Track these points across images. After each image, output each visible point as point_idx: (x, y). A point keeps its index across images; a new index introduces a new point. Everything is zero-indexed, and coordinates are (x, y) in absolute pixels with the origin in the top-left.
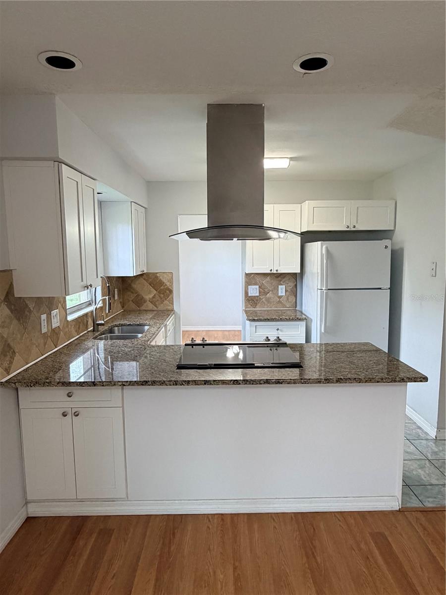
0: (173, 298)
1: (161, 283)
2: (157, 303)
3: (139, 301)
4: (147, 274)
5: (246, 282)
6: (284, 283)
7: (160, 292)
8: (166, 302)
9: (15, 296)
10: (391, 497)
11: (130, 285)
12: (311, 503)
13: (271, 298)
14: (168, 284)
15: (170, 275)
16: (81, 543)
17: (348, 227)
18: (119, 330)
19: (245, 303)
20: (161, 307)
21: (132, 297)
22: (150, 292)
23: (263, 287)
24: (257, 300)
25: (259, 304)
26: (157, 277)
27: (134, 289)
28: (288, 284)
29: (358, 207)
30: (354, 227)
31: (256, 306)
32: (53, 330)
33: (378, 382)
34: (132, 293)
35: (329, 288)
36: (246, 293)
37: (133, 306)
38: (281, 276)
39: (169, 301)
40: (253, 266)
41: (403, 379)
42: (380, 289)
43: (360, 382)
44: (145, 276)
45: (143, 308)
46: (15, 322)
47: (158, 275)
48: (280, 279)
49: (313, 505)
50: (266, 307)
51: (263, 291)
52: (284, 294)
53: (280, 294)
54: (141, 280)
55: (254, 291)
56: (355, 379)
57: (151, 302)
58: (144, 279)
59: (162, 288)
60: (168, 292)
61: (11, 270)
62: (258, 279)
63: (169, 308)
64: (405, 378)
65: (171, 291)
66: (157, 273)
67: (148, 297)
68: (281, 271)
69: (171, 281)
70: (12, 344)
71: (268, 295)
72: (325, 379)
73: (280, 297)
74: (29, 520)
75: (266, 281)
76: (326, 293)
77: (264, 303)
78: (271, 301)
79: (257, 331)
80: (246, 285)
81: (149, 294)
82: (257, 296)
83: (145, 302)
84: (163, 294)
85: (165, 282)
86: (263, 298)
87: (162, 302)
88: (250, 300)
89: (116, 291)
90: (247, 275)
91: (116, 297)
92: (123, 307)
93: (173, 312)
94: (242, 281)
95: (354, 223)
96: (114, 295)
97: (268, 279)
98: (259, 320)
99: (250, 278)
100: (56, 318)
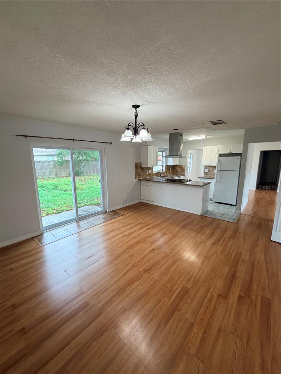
1: (182, 167)
3: (177, 172)
4: (179, 165)
7: (182, 170)
8: (183, 172)
9: (142, 167)
14: (184, 168)
15: (185, 166)
20: (182, 174)
21: (176, 171)
24: (207, 174)
26: (181, 166)
29: (233, 146)
32: (149, 174)
36: (204, 171)
37: (176, 173)
40: (204, 163)
42: (236, 171)
50: (210, 176)
51: (209, 171)
53: (214, 172)
54: (178, 166)
55: (207, 171)
61: (141, 163)
62: (208, 167)
65: (185, 170)
67: (179, 171)
71: (211, 172)
75: (211, 168)
78: (211, 174)
81: (179, 170)
86: (209, 173)
87: (182, 172)
88: (205, 173)
89: (171, 169)
90: (205, 166)
91: (171, 170)
92: (173, 173)
93: (184, 175)
94: (203, 168)
95: (232, 151)
96: (170, 170)
97: (211, 167)
98: (201, 178)
99: (206, 167)
100: (150, 172)
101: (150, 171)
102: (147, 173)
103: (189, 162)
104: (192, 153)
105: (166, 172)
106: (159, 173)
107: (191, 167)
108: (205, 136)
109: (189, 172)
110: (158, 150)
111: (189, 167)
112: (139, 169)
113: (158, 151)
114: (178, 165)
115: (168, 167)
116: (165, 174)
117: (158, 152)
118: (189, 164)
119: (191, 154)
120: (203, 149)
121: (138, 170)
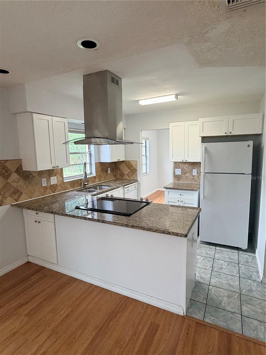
0: (137, 174)
1: (132, 166)
2: (130, 176)
3: (122, 175)
4: (126, 161)
5: (174, 167)
6: (197, 168)
7: (131, 171)
9: (23, 170)
10: (178, 306)
11: (118, 166)
12: (133, 293)
13: (188, 176)
14: (135, 166)
15: (136, 162)
16: (33, 277)
17: (226, 133)
18: (99, 188)
19: (174, 178)
20: (132, 178)
21: (119, 172)
22: (127, 171)
23: (183, 170)
24: (180, 177)
25: (181, 180)
26: (130, 163)
27: (120, 169)
28: (198, 168)
29: (233, 120)
30: (231, 133)
31: (179, 180)
32: (52, 186)
33: (154, 232)
34: (119, 170)
35: (205, 172)
36: (174, 173)
37: (120, 177)
38: (195, 164)
39: (135, 175)
40: (173, 158)
41: (169, 233)
42: (244, 174)
43: (144, 230)
44: (124, 162)
45: (124, 178)
46: (22, 180)
47: (130, 162)
48: (193, 165)
49: (134, 295)
50: (185, 181)
51: (184, 172)
52: (196, 174)
53: (194, 174)
55: (178, 172)
56: (142, 227)
57: (127, 175)
58: (124, 164)
59: (132, 168)
60: (134, 170)
61: (21, 159)
62: (181, 165)
63: (135, 179)
64: (171, 233)
65: (136, 170)
66: (130, 161)
67: (126, 173)
68: (188, 160)
69: (136, 166)
70: (20, 190)
71: (186, 174)
72: (125, 225)
73: (194, 176)
74: (29, 262)
75: (185, 167)
76: (204, 175)
77: (184, 179)
78: (188, 178)
79: (169, 194)
80: (174, 168)
81: (126, 171)
82: (180, 175)
83: (125, 175)
84: (133, 171)
85: (134, 165)
86: (184, 176)
87: (132, 175)
88: (176, 177)
89: (109, 169)
90: (175, 162)
91: (109, 172)
92: (115, 177)
93: (137, 181)
94: (172, 166)
95: (230, 130)
96: (107, 171)
97: (187, 165)
98: (170, 188)
99: (177, 165)
100: (54, 180)
101: (51, 178)
102: (44, 184)
103: (144, 153)
104: (148, 139)
105: (99, 176)
106: (81, 180)
107: (148, 163)
108: (174, 96)
109: (144, 171)
110: (67, 130)
111: (144, 162)
112: (15, 176)
113: (70, 131)
114: (123, 161)
115: (103, 167)
116: (97, 180)
117: (69, 134)
118: (144, 158)
119: (147, 141)
120: (169, 129)
121: (9, 181)
